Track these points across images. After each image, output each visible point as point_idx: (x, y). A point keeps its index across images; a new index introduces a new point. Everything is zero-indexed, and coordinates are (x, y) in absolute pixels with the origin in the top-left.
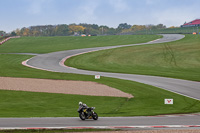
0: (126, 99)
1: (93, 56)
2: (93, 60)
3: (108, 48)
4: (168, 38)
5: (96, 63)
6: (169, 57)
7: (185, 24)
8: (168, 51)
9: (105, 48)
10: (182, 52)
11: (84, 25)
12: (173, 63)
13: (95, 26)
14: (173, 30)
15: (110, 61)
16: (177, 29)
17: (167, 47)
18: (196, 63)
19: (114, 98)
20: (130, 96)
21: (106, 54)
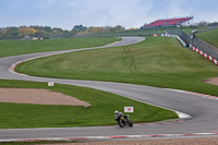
0: (82, 107)
1: (46, 61)
2: (46, 66)
3: (62, 52)
4: (127, 40)
5: (49, 68)
6: (129, 61)
7: (146, 26)
8: (127, 54)
9: (58, 53)
10: (143, 56)
11: (36, 28)
12: (133, 68)
13: (48, 29)
14: (132, 32)
15: (64, 66)
16: (137, 30)
17: (126, 50)
18: (158, 67)
19: (69, 107)
20: (87, 104)
21: (60, 59)
